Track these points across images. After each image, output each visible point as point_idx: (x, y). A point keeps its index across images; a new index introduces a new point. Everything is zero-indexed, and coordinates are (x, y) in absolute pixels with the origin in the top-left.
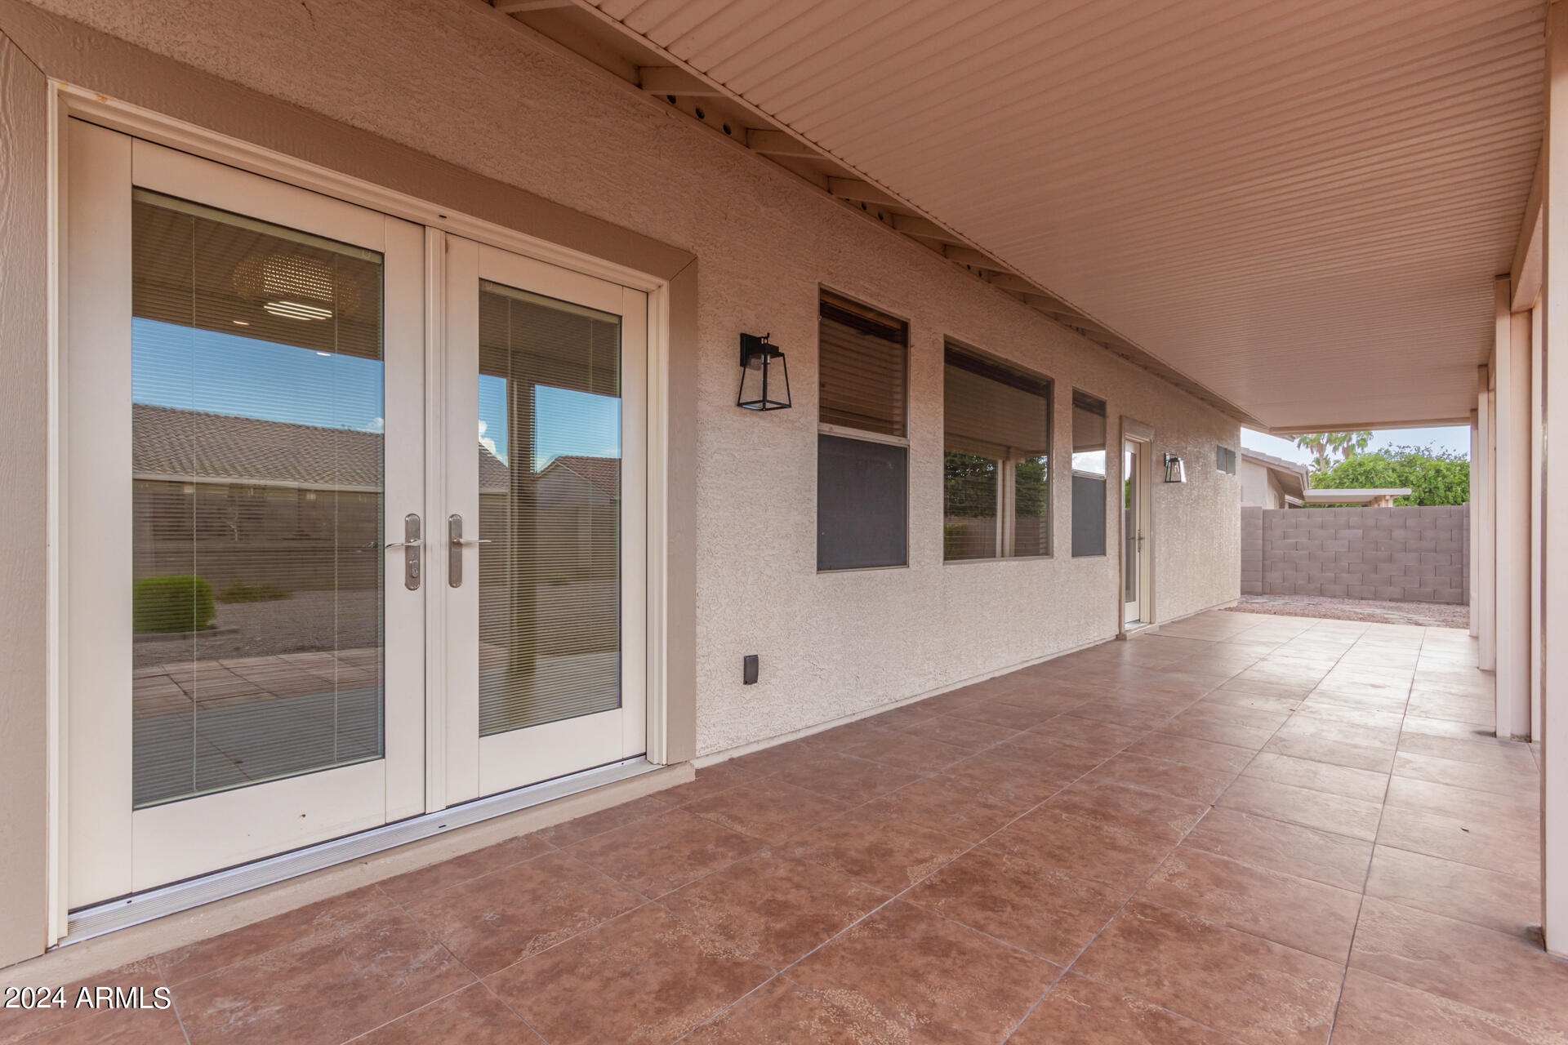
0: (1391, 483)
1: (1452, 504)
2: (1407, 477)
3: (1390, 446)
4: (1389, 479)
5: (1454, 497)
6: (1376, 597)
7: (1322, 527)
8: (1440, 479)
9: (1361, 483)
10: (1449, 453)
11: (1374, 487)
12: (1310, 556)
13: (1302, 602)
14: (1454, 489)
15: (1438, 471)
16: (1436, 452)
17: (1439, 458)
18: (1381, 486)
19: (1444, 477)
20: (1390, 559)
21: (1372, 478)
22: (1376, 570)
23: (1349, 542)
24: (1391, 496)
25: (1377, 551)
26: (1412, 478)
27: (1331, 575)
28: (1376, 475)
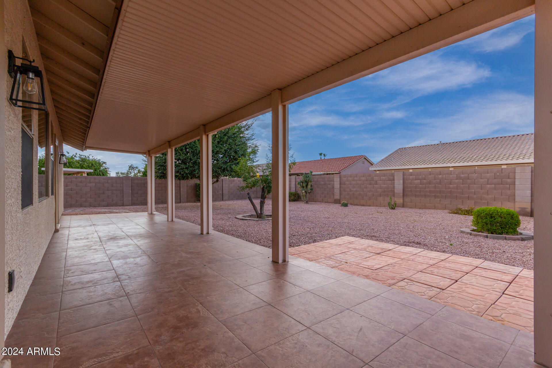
0: (78, 167)
1: (97, 175)
2: (82, 166)
3: (77, 154)
4: (77, 166)
5: (97, 173)
6: (99, 206)
7: (81, 182)
8: (93, 167)
9: (68, 166)
10: (95, 159)
11: (72, 168)
12: (77, 193)
13: (78, 210)
14: (97, 170)
15: (92, 164)
16: (91, 158)
17: (92, 160)
18: (75, 168)
19: (94, 166)
20: (104, 193)
21: (71, 165)
22: (99, 197)
23: (90, 188)
24: (87, 172)
25: (99, 190)
26: (84, 166)
27: (84, 199)
28: (73, 164)
